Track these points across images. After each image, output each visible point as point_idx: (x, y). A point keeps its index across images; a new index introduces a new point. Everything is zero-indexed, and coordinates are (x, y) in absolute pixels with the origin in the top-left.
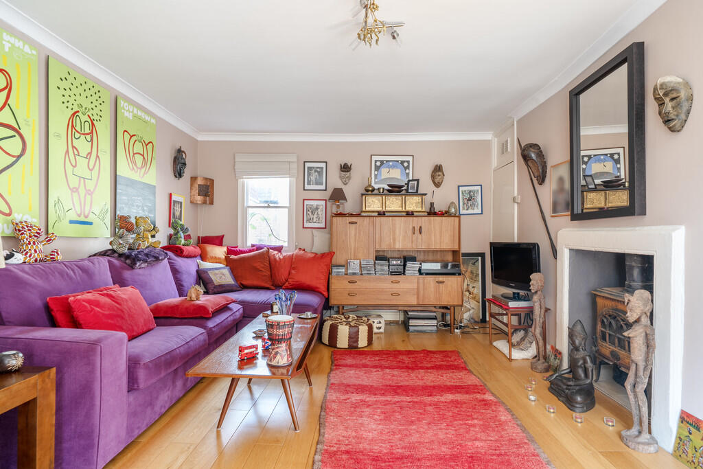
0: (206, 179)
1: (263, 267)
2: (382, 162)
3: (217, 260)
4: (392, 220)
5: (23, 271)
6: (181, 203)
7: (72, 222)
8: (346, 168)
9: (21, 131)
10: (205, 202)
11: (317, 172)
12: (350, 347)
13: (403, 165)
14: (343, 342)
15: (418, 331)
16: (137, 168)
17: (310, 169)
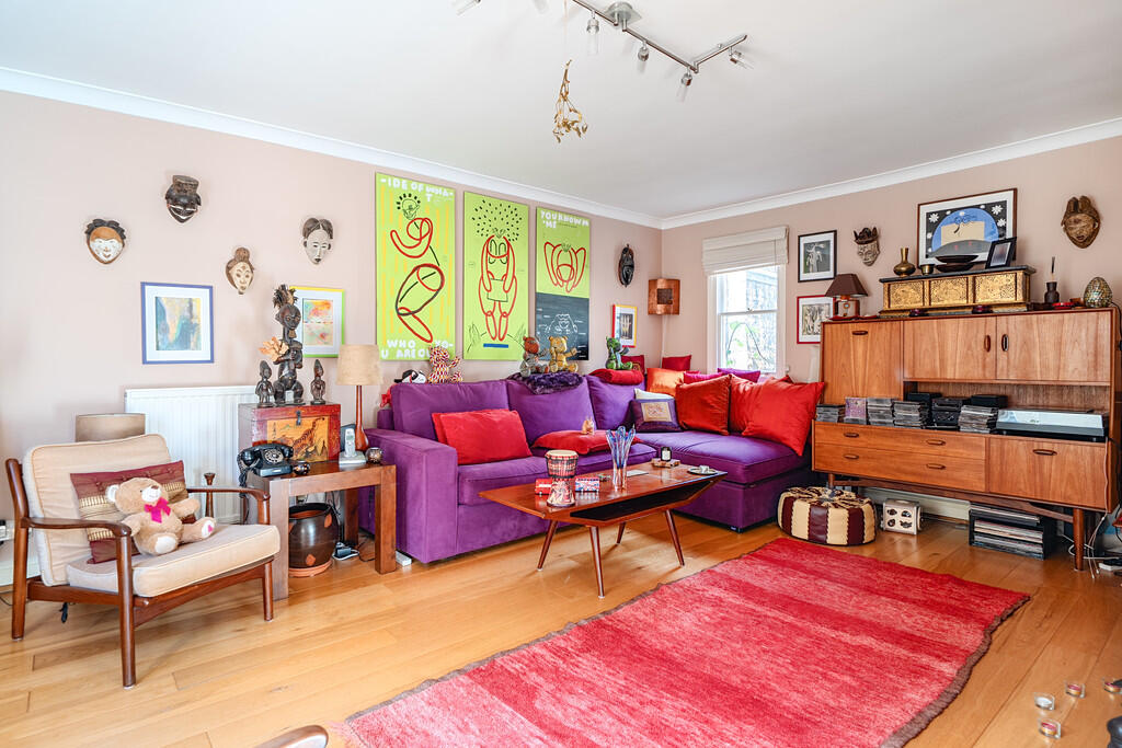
0: (669, 280)
1: (714, 402)
2: (942, 214)
3: (664, 390)
4: (938, 324)
5: (424, 391)
6: (631, 316)
7: (485, 345)
8: (867, 237)
9: (440, 267)
10: (667, 312)
11: (820, 249)
12: (812, 538)
13: (991, 213)
14: (800, 528)
15: (994, 546)
16: (563, 281)
17: (808, 246)
